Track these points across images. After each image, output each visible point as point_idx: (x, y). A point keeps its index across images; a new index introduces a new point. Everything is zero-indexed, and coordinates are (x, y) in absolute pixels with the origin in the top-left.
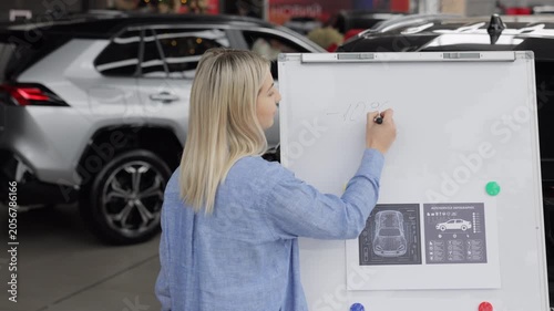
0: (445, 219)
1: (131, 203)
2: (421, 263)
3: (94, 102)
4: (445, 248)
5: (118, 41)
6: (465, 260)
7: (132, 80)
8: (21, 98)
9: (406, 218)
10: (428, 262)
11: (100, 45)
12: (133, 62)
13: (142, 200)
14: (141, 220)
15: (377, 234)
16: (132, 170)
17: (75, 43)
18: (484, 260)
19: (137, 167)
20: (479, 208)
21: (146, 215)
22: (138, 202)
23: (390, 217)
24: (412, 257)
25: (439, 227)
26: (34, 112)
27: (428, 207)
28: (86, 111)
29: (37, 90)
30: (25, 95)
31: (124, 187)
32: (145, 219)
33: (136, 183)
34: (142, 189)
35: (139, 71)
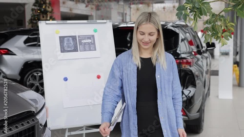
0: (84, 39)
1: (36, 85)
2: (78, 51)
3: (24, 54)
4: (84, 47)
5: (30, 37)
6: (90, 50)
7: (36, 47)
8: (1, 53)
9: (73, 39)
10: (80, 51)
11: (25, 37)
12: (36, 43)
13: (39, 84)
14: (39, 90)
15: (65, 44)
16: (36, 75)
17: (17, 36)
18: (95, 50)
19: (38, 74)
20: (93, 36)
21: (40, 88)
22: (38, 84)
23: (68, 39)
24: (76, 50)
25: (82, 41)
26: (6, 57)
27: (79, 36)
28: (22, 57)
29: (6, 51)
30: (3, 52)
31: (34, 80)
32: (41, 90)
33: (38, 79)
34: (39, 81)
35: (37, 45)
